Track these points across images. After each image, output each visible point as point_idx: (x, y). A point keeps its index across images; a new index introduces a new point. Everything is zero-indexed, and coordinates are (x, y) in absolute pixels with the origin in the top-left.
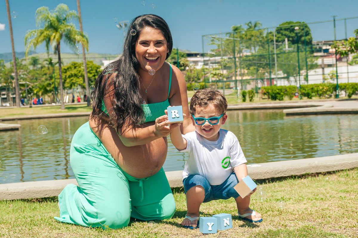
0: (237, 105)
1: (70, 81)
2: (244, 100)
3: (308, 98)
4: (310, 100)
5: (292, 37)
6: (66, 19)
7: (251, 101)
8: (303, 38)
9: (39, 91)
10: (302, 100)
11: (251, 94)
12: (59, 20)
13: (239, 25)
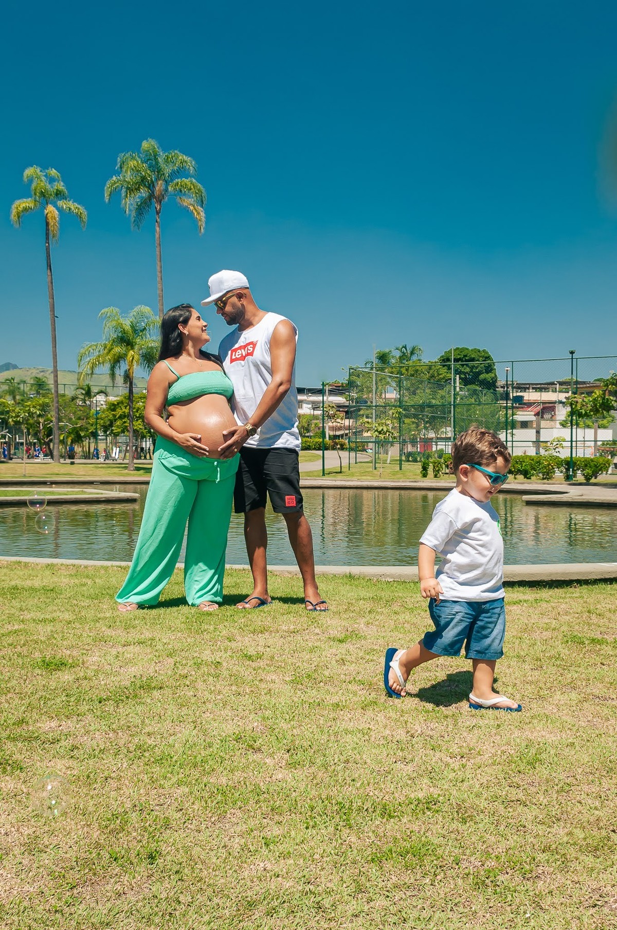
0: (415, 482)
1: (122, 424)
2: (425, 476)
3: (525, 477)
4: (529, 480)
5: (465, 373)
6: (145, 329)
7: (436, 476)
8: (482, 377)
9: (67, 437)
10: (516, 481)
11: (437, 466)
12: (135, 330)
13: (387, 350)
